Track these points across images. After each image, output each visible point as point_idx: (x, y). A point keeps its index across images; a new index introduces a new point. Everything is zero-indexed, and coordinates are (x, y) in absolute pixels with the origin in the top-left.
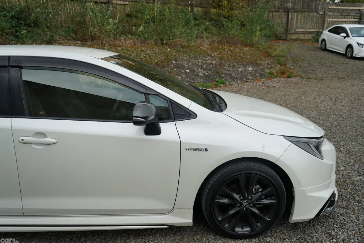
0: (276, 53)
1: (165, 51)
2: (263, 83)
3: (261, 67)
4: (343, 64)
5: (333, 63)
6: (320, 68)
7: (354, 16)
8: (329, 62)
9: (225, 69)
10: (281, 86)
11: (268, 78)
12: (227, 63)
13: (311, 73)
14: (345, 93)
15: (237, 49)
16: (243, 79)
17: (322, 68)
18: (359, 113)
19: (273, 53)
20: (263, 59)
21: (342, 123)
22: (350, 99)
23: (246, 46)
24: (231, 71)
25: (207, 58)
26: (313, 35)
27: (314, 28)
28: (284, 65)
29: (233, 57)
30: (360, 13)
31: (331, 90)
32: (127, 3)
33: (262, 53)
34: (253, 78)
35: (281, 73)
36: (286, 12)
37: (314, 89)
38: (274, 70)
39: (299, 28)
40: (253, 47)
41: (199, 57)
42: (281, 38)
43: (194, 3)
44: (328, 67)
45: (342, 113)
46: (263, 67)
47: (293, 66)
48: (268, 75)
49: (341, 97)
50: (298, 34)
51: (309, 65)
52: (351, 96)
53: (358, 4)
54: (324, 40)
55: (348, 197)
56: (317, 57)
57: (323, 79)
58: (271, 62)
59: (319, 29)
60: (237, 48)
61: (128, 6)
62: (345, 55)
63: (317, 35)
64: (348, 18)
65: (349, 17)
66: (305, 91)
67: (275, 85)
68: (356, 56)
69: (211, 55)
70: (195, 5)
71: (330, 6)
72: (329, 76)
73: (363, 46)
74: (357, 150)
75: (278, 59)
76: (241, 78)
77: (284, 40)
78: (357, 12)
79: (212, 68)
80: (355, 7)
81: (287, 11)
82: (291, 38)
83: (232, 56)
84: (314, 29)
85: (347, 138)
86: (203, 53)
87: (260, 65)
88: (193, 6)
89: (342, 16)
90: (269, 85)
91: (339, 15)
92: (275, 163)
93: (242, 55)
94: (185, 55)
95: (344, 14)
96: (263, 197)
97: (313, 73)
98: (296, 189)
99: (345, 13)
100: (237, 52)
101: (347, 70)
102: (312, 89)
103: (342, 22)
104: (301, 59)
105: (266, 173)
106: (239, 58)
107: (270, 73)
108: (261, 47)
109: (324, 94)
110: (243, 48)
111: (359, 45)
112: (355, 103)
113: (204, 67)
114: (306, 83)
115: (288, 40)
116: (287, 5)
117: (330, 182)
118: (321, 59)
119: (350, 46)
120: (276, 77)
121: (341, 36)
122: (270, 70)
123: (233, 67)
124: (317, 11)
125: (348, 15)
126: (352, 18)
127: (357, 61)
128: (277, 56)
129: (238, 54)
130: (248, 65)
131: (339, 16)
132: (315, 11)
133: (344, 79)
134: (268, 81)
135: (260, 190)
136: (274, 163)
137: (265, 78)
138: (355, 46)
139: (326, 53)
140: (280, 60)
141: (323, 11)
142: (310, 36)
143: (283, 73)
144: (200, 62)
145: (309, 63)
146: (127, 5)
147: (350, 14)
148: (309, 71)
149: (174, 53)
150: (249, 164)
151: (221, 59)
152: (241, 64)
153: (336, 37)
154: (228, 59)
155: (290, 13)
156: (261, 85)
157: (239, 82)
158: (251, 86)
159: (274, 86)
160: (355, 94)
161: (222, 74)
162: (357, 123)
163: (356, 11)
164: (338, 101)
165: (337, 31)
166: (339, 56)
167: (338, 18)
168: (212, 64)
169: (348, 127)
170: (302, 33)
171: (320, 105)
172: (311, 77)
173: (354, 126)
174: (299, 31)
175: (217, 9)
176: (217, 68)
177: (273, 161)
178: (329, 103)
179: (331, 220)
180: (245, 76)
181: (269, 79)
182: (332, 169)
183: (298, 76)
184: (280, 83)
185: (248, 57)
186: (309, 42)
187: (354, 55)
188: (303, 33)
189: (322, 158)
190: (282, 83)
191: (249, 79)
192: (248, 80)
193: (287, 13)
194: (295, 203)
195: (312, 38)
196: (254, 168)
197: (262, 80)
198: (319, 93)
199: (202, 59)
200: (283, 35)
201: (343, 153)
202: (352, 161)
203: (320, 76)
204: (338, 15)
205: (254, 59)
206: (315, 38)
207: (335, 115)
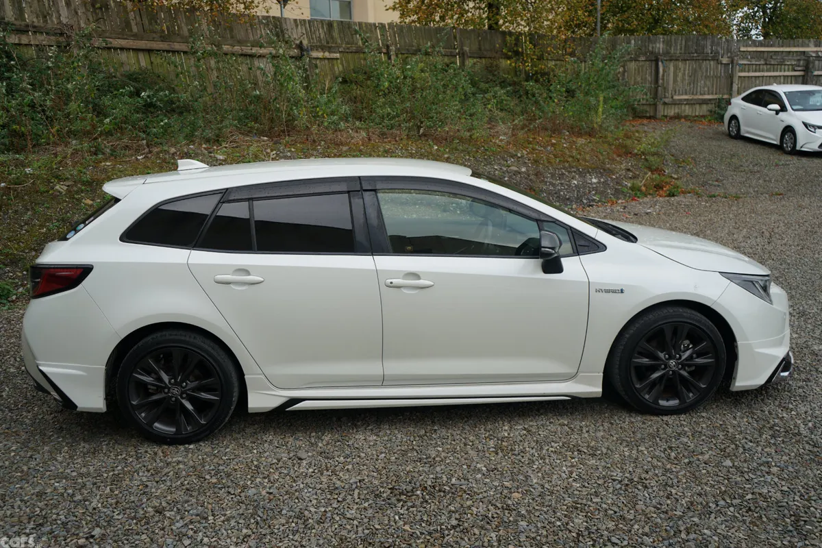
0: (643, 147)
1: (429, 150)
2: (625, 207)
3: (614, 177)
4: (777, 165)
5: (757, 165)
6: (732, 176)
7: (792, 65)
8: (749, 162)
9: (546, 182)
10: (661, 213)
11: (630, 197)
12: (549, 169)
13: (715, 186)
14: (786, 222)
15: (563, 141)
16: (581, 200)
17: (736, 175)
18: (817, 256)
19: (635, 148)
20: (616, 160)
21: (788, 272)
22: (796, 232)
23: (580, 135)
24: (558, 185)
25: (509, 162)
26: (710, 107)
27: (710, 92)
28: (659, 171)
29: (559, 157)
30: (806, 58)
31: (760, 217)
32: (338, 55)
33: (613, 147)
34: (600, 198)
35: (655, 187)
36: (652, 61)
37: (726, 216)
38: (641, 182)
39: (681, 92)
40: (595, 137)
41: (494, 160)
42: (644, 115)
43: (468, 51)
44: (747, 173)
45: (785, 256)
46: (618, 175)
47: (676, 172)
48: (630, 191)
49: (780, 229)
50: (678, 104)
51: (708, 170)
52: (798, 227)
53: (801, 40)
54: (734, 117)
55: (808, 368)
56: (723, 152)
57: (739, 198)
58: (632, 166)
59: (723, 94)
60: (565, 139)
61: (339, 61)
62: (779, 148)
63: (719, 106)
64: (781, 71)
65: (783, 67)
66: (710, 220)
67: (649, 211)
68: (803, 149)
69: (517, 155)
70: (469, 54)
71: (743, 46)
72: (751, 190)
73: (815, 129)
74: (816, 310)
75: (646, 160)
76: (579, 199)
77: (650, 118)
78: (799, 58)
79: (521, 181)
80: (795, 46)
81: (655, 60)
82: (666, 114)
83: (556, 157)
84: (712, 94)
85: (798, 295)
86: (500, 152)
87: (611, 172)
88: (466, 56)
89: (769, 67)
90: (636, 211)
91: (763, 65)
92: (712, 307)
93: (574, 153)
94: (468, 157)
95: (773, 63)
96: (694, 356)
97: (719, 186)
98: (740, 342)
99: (775, 59)
100: (565, 147)
101: (787, 177)
102: (722, 216)
103: (768, 78)
104: (692, 158)
105: (700, 322)
106: (570, 159)
107: (632, 188)
108: (609, 135)
109: (746, 225)
110: (575, 140)
111: (807, 128)
112: (807, 239)
113: (506, 179)
114: (707, 205)
115: (660, 120)
116: (653, 48)
117: (784, 336)
118: (733, 156)
119: (789, 130)
120: (646, 196)
121: (770, 110)
122: (632, 181)
123: (560, 178)
124: (715, 59)
125: (781, 63)
126: (788, 70)
127: (804, 160)
128: (643, 153)
129: (567, 151)
130: (589, 172)
131: (761, 67)
132: (712, 57)
133: (781, 196)
134: (633, 203)
135: (690, 346)
136: (709, 307)
137: (624, 199)
138: (800, 130)
139: (740, 144)
140: (650, 162)
141: (728, 57)
142: (705, 109)
143: (659, 187)
144: (496, 169)
145: (709, 167)
146: (337, 59)
147: (784, 62)
148: (710, 182)
149: (447, 153)
150: (676, 310)
151: (536, 161)
152: (575, 172)
153: (760, 111)
154: (549, 162)
155: (660, 63)
156: (622, 212)
157: (574, 206)
158: (604, 214)
159: (647, 213)
160: (806, 224)
161: (541, 191)
162: (813, 272)
163: (797, 56)
164: (776, 237)
165: (761, 98)
166: (767, 150)
167: (759, 71)
168: (519, 173)
169: (798, 279)
170: (686, 104)
171: (742, 244)
172: (716, 194)
173: (808, 277)
174: (680, 100)
175: (513, 60)
176: (531, 180)
177: (709, 305)
178: (758, 240)
179: (786, 393)
180: (585, 194)
181: (633, 200)
182: (785, 319)
183: (689, 193)
184: (657, 207)
185: (588, 157)
186: (701, 121)
187: (798, 148)
188: (690, 103)
189: (771, 302)
190: (662, 207)
191: (594, 200)
192: (592, 203)
193: (654, 63)
194: (738, 362)
195: (708, 113)
196: (685, 314)
197: (620, 201)
198: (736, 223)
199: (499, 164)
200: (647, 108)
201: (794, 316)
202: (809, 326)
203: (733, 191)
204: (760, 65)
205: (599, 160)
206: (715, 112)
207: (773, 260)
